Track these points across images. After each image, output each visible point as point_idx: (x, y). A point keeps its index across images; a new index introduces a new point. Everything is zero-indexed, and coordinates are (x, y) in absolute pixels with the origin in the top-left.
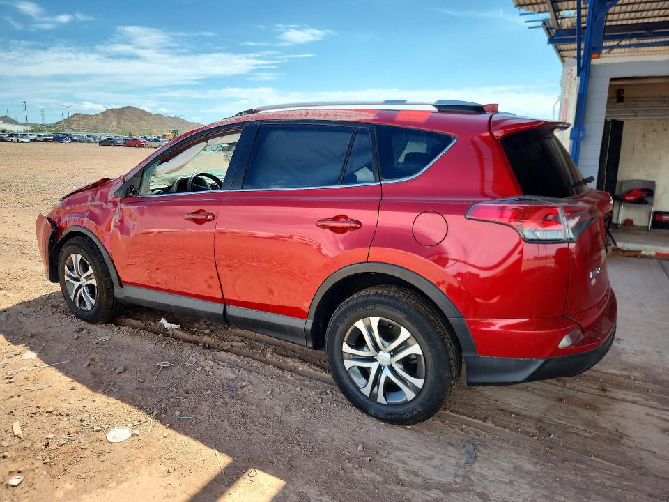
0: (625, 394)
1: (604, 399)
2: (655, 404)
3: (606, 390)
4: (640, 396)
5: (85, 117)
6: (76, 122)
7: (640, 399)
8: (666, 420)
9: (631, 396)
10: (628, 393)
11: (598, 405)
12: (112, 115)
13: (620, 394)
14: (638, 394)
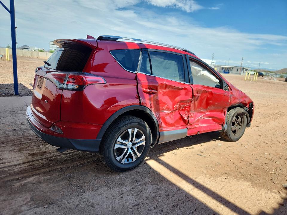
0: (21, 168)
1: (29, 160)
2: (6, 169)
3: (30, 166)
4: (13, 170)
7: (14, 168)
8: (2, 163)
9: (19, 168)
10: (20, 169)
11: (31, 157)
13: (24, 167)
14: (15, 170)
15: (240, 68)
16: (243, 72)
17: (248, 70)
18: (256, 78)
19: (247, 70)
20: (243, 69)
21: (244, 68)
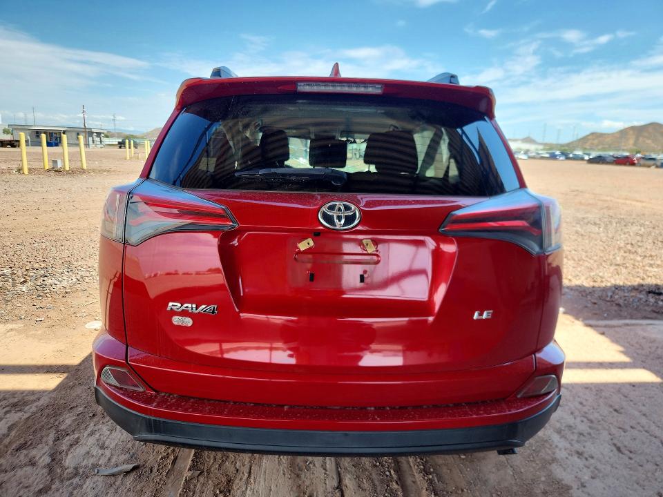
5: (601, 135)
6: (590, 141)
12: (631, 132)
15: (83, 130)
16: (93, 141)
17: (102, 135)
18: (130, 152)
19: (99, 134)
20: (91, 134)
21: (93, 130)
